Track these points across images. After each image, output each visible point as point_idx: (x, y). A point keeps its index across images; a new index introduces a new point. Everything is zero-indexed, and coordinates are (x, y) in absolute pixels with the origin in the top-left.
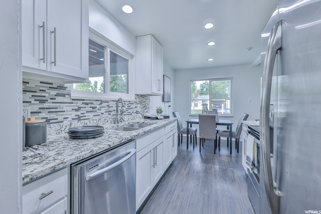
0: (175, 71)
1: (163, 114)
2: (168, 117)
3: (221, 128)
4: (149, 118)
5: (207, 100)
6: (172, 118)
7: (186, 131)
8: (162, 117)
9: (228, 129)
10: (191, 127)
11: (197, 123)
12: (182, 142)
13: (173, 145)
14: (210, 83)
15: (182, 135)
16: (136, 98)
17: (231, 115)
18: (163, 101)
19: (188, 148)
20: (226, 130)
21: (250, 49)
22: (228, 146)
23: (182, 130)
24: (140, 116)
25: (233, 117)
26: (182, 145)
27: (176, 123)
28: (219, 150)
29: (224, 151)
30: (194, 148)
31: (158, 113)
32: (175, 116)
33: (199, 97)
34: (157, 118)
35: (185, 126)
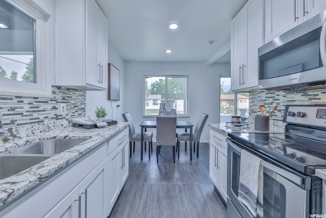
0: (126, 62)
1: (106, 118)
2: (115, 123)
3: (180, 132)
4: (81, 126)
5: (157, 100)
6: (121, 124)
7: (140, 137)
8: (105, 124)
9: (186, 131)
10: (146, 131)
11: (155, 127)
12: (134, 152)
13: (123, 165)
14: (166, 80)
15: (134, 142)
16: (54, 93)
17: (187, 116)
18: (109, 99)
19: (142, 159)
20: (184, 132)
21: (212, 42)
22: (186, 150)
23: (134, 136)
24: (65, 122)
25: (189, 117)
26: (134, 156)
27: (127, 131)
28: (179, 157)
29: (183, 158)
30: (150, 158)
31: (98, 116)
32: (126, 120)
33: (151, 97)
34: (95, 126)
35: (138, 131)
